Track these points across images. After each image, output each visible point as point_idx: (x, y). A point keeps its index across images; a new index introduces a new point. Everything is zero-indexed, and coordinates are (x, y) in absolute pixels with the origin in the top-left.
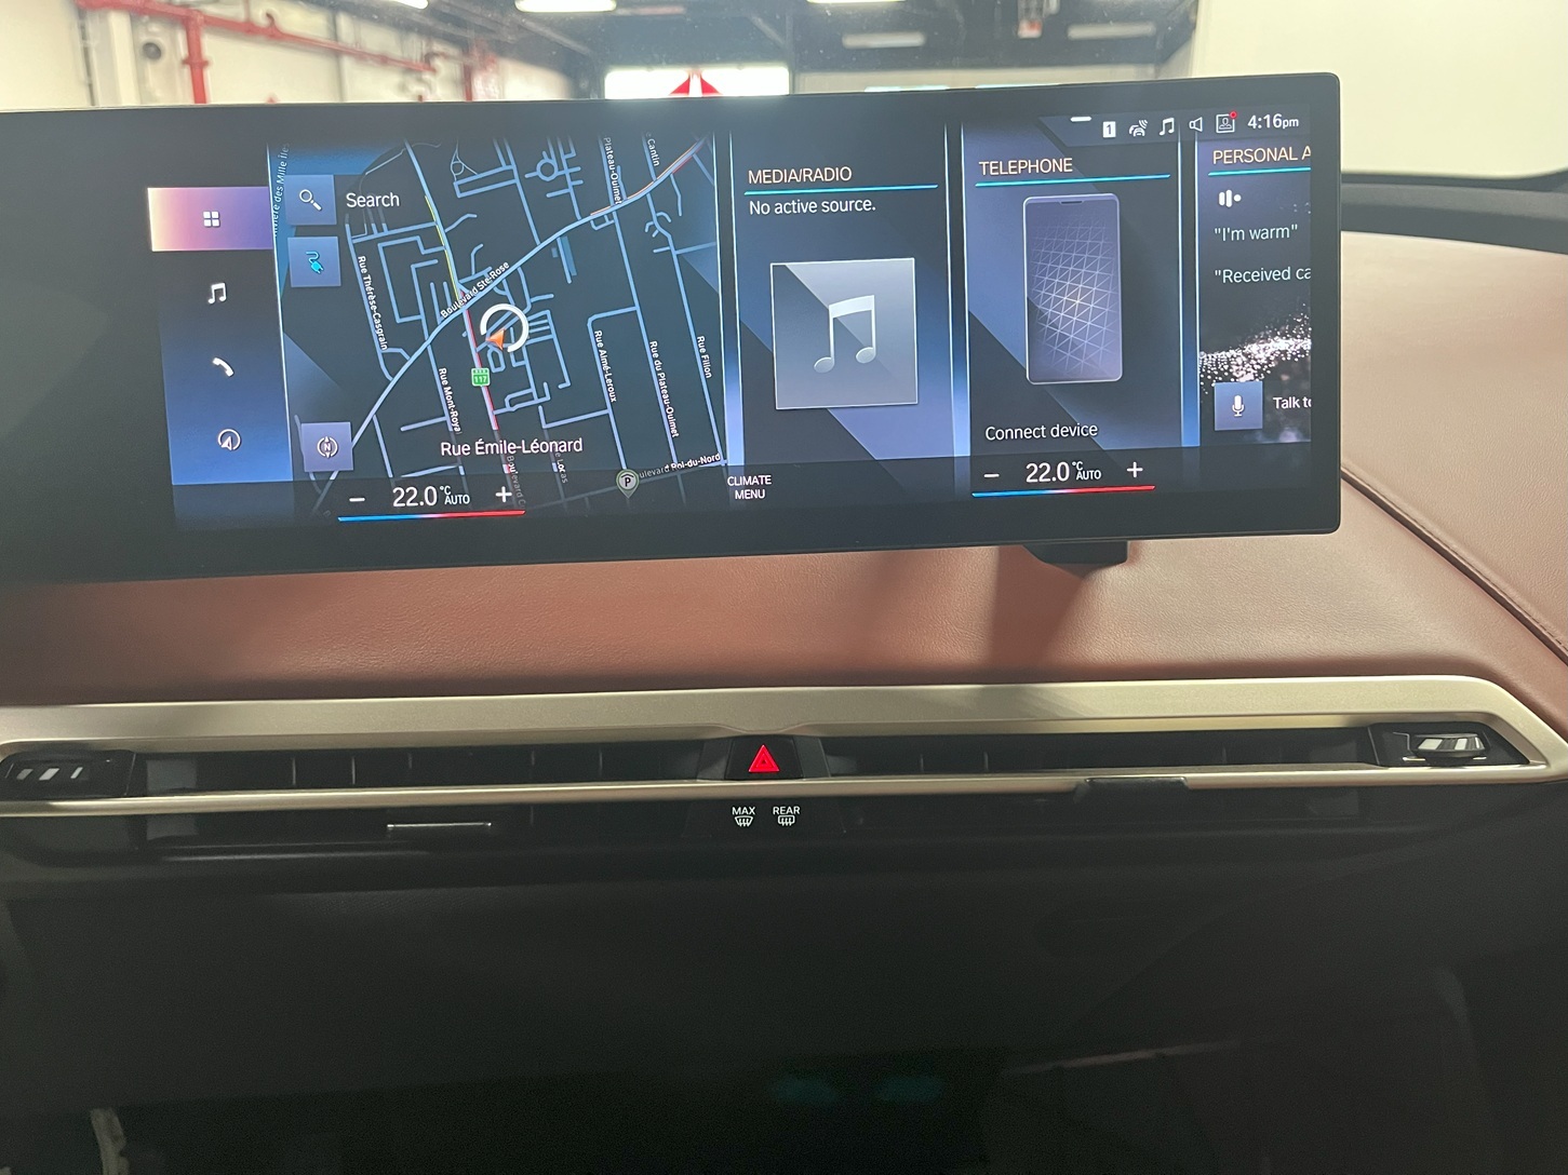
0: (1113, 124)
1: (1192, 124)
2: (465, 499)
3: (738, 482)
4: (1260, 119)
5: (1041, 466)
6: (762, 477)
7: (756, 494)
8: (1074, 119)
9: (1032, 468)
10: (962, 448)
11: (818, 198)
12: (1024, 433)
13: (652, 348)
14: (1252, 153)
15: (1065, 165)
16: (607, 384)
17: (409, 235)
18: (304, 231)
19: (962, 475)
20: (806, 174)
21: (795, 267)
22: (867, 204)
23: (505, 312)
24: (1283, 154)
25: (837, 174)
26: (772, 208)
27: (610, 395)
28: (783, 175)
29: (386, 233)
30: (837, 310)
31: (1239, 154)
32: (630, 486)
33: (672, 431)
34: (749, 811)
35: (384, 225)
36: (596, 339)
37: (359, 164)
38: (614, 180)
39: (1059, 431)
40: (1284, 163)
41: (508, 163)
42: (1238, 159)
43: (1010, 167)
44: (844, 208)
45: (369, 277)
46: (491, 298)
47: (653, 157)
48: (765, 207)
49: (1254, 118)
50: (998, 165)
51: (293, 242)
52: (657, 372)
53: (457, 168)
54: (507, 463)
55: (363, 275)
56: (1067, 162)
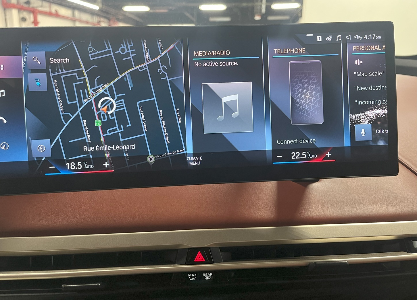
0: (321, 37)
1: (347, 37)
2: (92, 166)
3: (191, 159)
4: (368, 36)
5: (296, 153)
6: (199, 157)
7: (197, 163)
8: (307, 35)
9: (294, 154)
10: (269, 147)
11: (219, 61)
12: (290, 142)
13: (160, 113)
14: (366, 47)
15: (303, 50)
16: (144, 125)
17: (72, 73)
18: (34, 71)
19: (269, 156)
20: (214, 53)
21: (210, 85)
22: (235, 63)
23: (107, 100)
24: (376, 48)
25: (225, 53)
26: (202, 64)
27: (145, 129)
28: (206, 53)
29: (64, 72)
30: (225, 100)
31: (362, 47)
32: (152, 161)
33: (167, 141)
34: (194, 275)
35: (64, 69)
36: (140, 109)
37: (54, 48)
38: (147, 54)
39: (302, 141)
40: (376, 51)
41: (109, 48)
42: (361, 49)
43: (284, 51)
44: (227, 64)
45: (58, 88)
46: (103, 95)
47: (160, 46)
48: (200, 64)
49: (366, 35)
50: (280, 50)
51: (30, 75)
52: (162, 121)
53: (91, 49)
54: (108, 153)
55: (56, 87)
56: (304, 49)
